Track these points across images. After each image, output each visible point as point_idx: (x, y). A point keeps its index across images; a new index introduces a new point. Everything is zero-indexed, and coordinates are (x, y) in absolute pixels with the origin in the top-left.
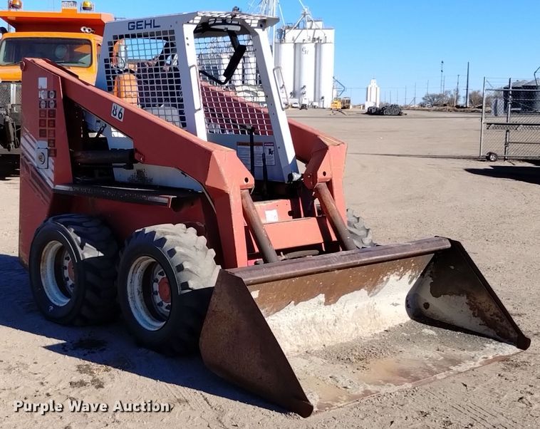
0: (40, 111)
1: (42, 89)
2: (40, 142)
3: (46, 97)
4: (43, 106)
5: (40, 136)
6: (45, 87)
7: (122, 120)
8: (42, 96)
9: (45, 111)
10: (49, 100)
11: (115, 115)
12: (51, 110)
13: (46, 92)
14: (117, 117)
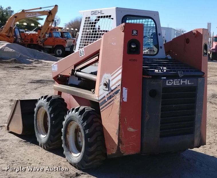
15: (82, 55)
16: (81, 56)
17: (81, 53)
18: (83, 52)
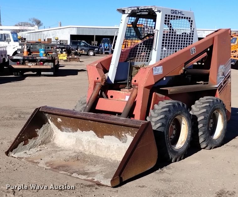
15: (194, 53)
16: (192, 53)
17: (192, 51)
18: (194, 50)
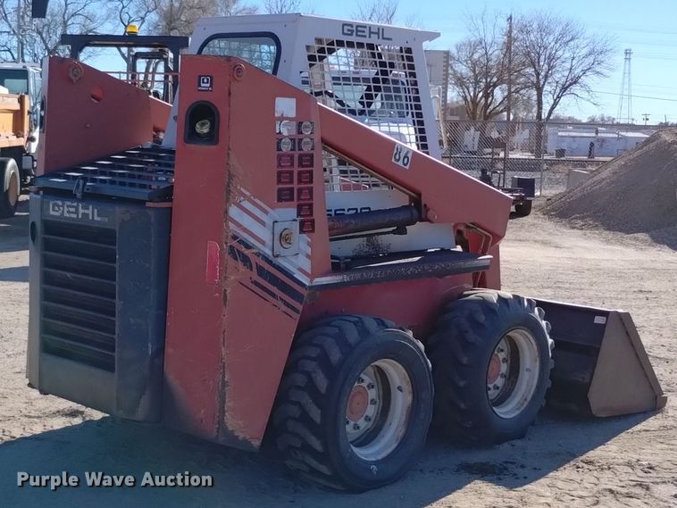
0: (280, 158)
1: (282, 118)
2: (277, 210)
3: (294, 132)
4: (286, 148)
5: (280, 200)
6: (292, 114)
7: (407, 167)
8: (285, 130)
9: (292, 157)
10: (301, 137)
11: (398, 160)
12: (306, 155)
13: (294, 123)
14: (400, 163)
